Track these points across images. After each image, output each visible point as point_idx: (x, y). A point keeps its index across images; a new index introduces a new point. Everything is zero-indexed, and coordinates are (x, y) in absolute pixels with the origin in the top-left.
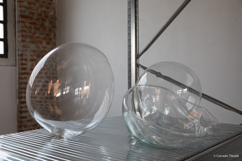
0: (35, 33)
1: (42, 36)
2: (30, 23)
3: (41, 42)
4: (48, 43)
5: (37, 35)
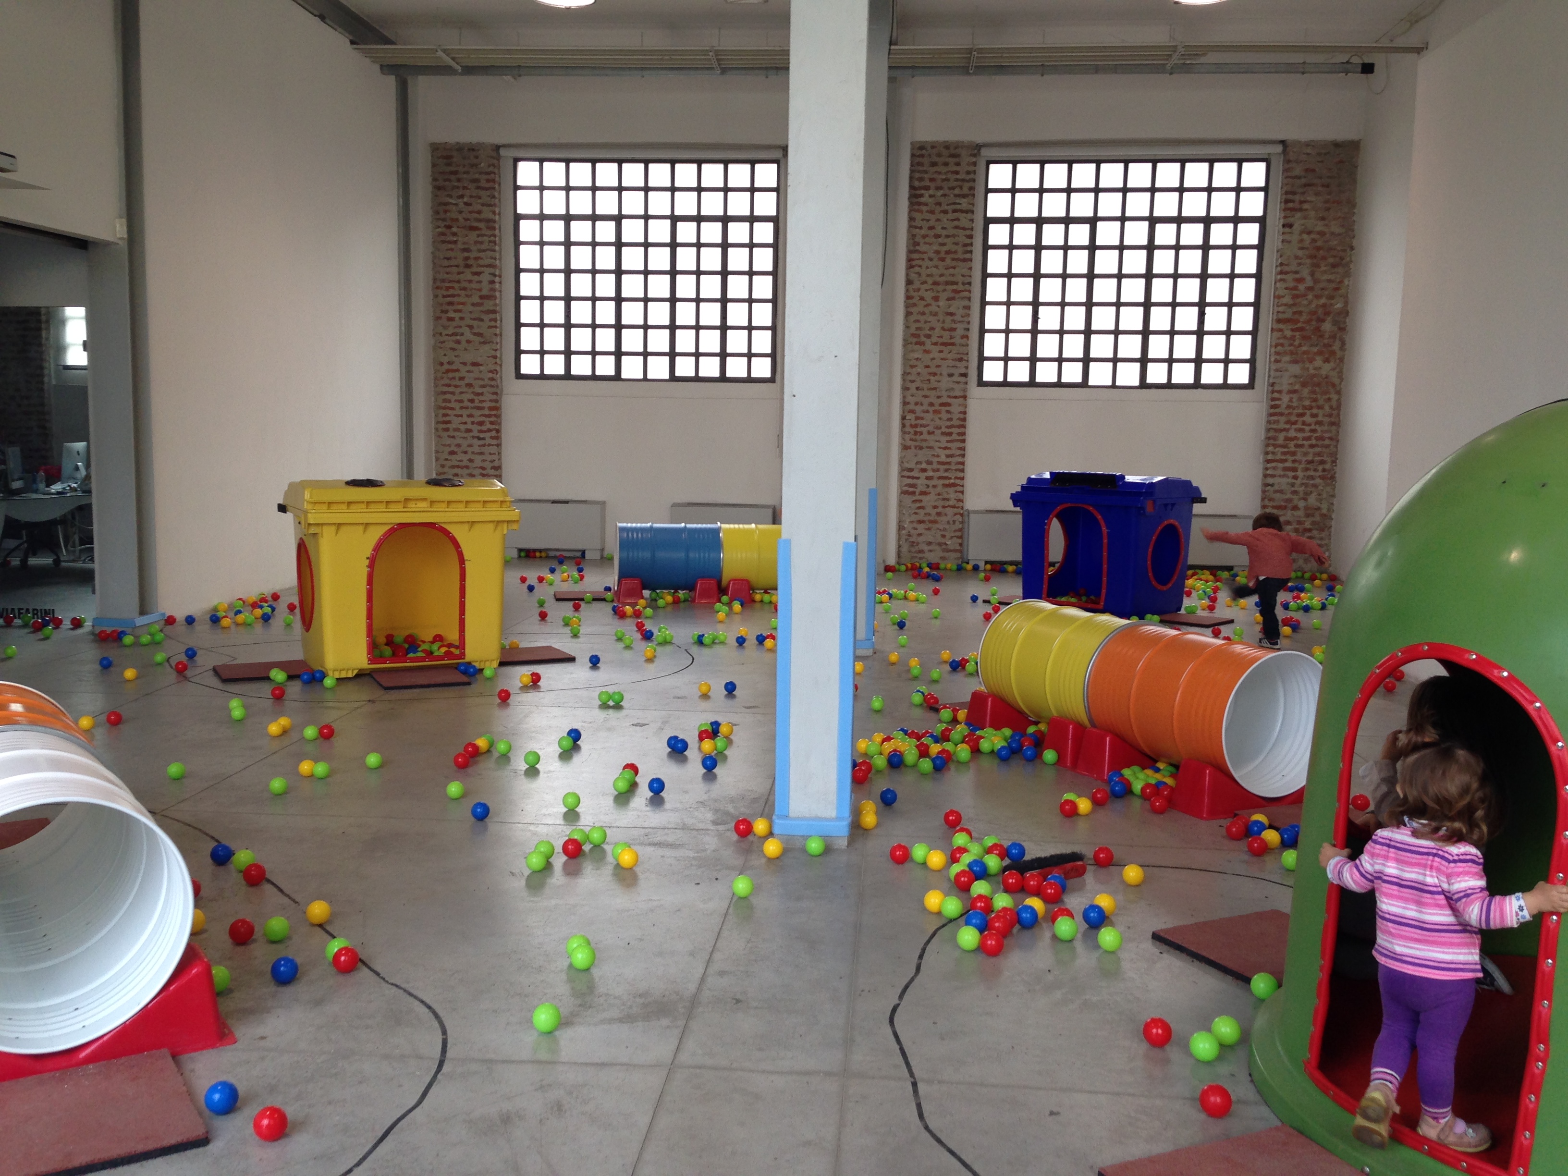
0: (1300, 345)
1: (1315, 349)
2: (1292, 330)
3: (1311, 361)
4: (1327, 361)
5: (1304, 348)
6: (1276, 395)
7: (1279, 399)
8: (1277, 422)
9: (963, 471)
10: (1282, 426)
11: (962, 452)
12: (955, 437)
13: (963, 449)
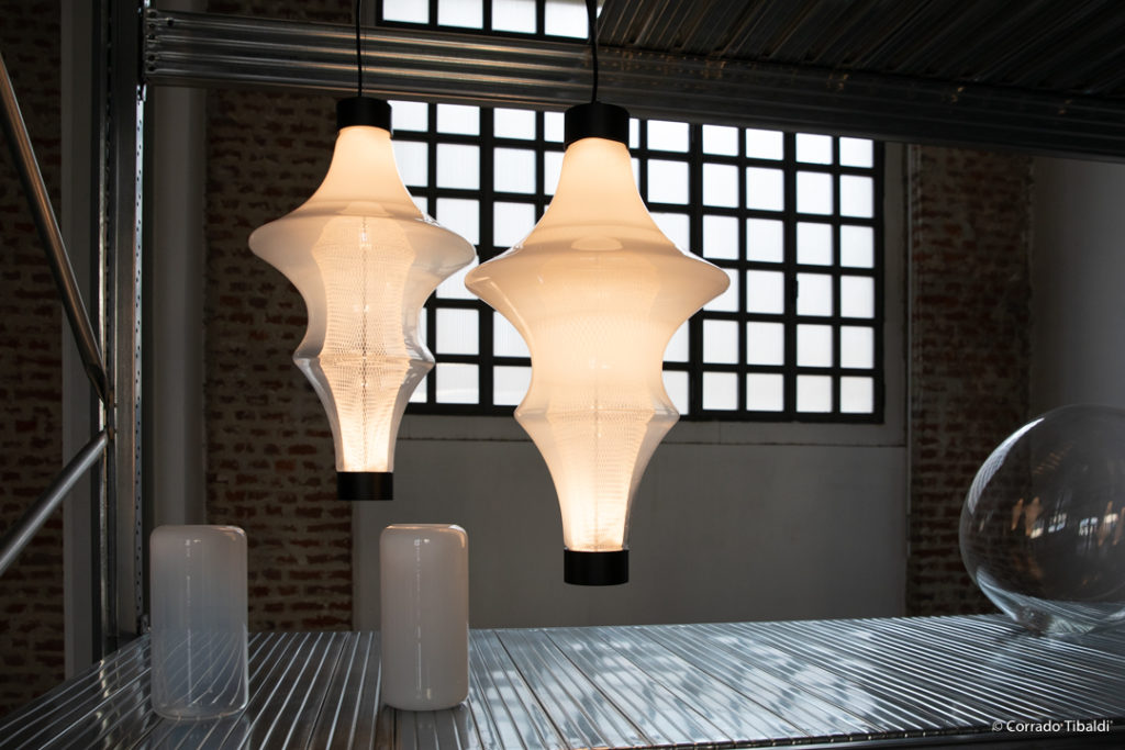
0: (961, 345)
1: (984, 353)
3: (980, 372)
6: (929, 433)
7: (933, 441)
8: (932, 482)
9: (348, 590)
10: (940, 489)
11: (344, 551)
12: (325, 518)
13: (349, 544)
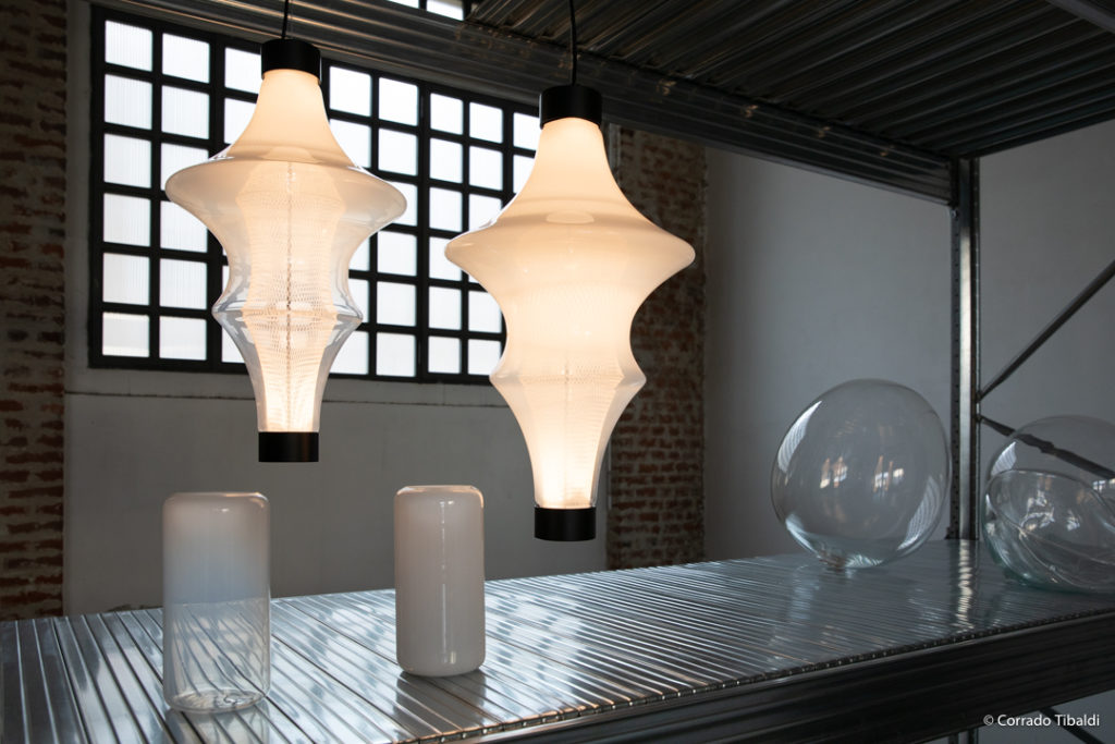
0: (652, 322)
3: (667, 346)
4: (684, 348)
5: (657, 327)
8: (629, 442)
9: (58, 561)
10: (636, 448)
11: (55, 518)
12: (33, 482)
13: (60, 510)
